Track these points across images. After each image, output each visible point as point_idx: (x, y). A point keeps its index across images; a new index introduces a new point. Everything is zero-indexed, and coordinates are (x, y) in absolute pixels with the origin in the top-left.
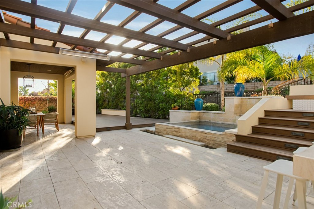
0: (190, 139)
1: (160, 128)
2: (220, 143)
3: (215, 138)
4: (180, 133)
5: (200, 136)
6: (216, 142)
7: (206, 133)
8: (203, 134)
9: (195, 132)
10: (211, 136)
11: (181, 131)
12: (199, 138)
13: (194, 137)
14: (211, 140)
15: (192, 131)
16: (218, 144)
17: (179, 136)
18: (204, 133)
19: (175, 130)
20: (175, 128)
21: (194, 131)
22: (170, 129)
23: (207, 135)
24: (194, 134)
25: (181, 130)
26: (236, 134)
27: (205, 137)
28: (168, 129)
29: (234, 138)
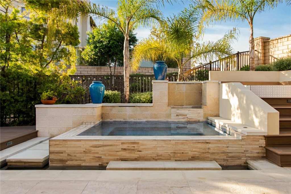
0: (168, 159)
2: (237, 154)
3: (228, 147)
4: (140, 151)
5: (194, 150)
6: (230, 155)
7: (207, 143)
8: (200, 145)
9: (182, 144)
10: (219, 145)
11: (141, 147)
12: (191, 154)
13: (179, 155)
14: (218, 153)
15: (172, 142)
16: (233, 157)
17: (136, 160)
18: (202, 142)
19: (125, 146)
20: (122, 143)
21: (177, 142)
22: (105, 148)
23: (210, 145)
24: (180, 147)
25: (143, 145)
27: (204, 149)
28: (99, 148)
29: (263, 142)
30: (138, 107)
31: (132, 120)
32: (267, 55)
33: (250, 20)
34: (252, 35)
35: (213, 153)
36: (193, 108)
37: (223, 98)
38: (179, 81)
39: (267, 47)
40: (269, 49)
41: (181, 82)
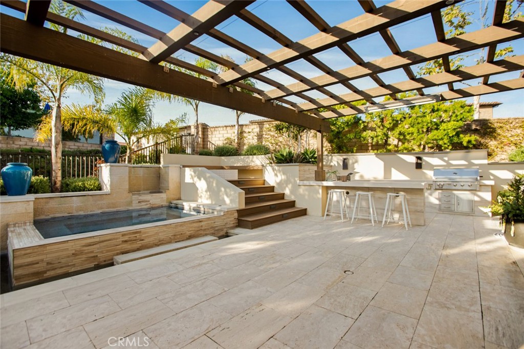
0: (170, 242)
1: (48, 258)
2: (221, 227)
3: (215, 223)
4: (142, 240)
5: (190, 229)
6: (216, 228)
7: (200, 221)
8: (195, 225)
9: (181, 225)
10: (208, 222)
11: (143, 235)
12: (188, 233)
13: (178, 236)
14: (208, 229)
15: (173, 226)
16: (218, 230)
17: (138, 249)
18: (197, 222)
19: (126, 238)
20: (123, 235)
22: (102, 244)
23: (202, 223)
24: (179, 229)
26: (238, 209)
27: (198, 227)
28: (95, 246)
29: (236, 215)
30: (90, 197)
31: (82, 213)
32: (205, 140)
33: (195, 106)
34: (197, 121)
35: (205, 230)
36: (150, 193)
37: (186, 181)
38: (128, 163)
39: (206, 133)
40: (207, 135)
41: (135, 165)
